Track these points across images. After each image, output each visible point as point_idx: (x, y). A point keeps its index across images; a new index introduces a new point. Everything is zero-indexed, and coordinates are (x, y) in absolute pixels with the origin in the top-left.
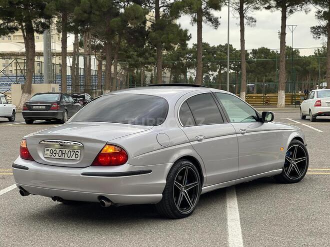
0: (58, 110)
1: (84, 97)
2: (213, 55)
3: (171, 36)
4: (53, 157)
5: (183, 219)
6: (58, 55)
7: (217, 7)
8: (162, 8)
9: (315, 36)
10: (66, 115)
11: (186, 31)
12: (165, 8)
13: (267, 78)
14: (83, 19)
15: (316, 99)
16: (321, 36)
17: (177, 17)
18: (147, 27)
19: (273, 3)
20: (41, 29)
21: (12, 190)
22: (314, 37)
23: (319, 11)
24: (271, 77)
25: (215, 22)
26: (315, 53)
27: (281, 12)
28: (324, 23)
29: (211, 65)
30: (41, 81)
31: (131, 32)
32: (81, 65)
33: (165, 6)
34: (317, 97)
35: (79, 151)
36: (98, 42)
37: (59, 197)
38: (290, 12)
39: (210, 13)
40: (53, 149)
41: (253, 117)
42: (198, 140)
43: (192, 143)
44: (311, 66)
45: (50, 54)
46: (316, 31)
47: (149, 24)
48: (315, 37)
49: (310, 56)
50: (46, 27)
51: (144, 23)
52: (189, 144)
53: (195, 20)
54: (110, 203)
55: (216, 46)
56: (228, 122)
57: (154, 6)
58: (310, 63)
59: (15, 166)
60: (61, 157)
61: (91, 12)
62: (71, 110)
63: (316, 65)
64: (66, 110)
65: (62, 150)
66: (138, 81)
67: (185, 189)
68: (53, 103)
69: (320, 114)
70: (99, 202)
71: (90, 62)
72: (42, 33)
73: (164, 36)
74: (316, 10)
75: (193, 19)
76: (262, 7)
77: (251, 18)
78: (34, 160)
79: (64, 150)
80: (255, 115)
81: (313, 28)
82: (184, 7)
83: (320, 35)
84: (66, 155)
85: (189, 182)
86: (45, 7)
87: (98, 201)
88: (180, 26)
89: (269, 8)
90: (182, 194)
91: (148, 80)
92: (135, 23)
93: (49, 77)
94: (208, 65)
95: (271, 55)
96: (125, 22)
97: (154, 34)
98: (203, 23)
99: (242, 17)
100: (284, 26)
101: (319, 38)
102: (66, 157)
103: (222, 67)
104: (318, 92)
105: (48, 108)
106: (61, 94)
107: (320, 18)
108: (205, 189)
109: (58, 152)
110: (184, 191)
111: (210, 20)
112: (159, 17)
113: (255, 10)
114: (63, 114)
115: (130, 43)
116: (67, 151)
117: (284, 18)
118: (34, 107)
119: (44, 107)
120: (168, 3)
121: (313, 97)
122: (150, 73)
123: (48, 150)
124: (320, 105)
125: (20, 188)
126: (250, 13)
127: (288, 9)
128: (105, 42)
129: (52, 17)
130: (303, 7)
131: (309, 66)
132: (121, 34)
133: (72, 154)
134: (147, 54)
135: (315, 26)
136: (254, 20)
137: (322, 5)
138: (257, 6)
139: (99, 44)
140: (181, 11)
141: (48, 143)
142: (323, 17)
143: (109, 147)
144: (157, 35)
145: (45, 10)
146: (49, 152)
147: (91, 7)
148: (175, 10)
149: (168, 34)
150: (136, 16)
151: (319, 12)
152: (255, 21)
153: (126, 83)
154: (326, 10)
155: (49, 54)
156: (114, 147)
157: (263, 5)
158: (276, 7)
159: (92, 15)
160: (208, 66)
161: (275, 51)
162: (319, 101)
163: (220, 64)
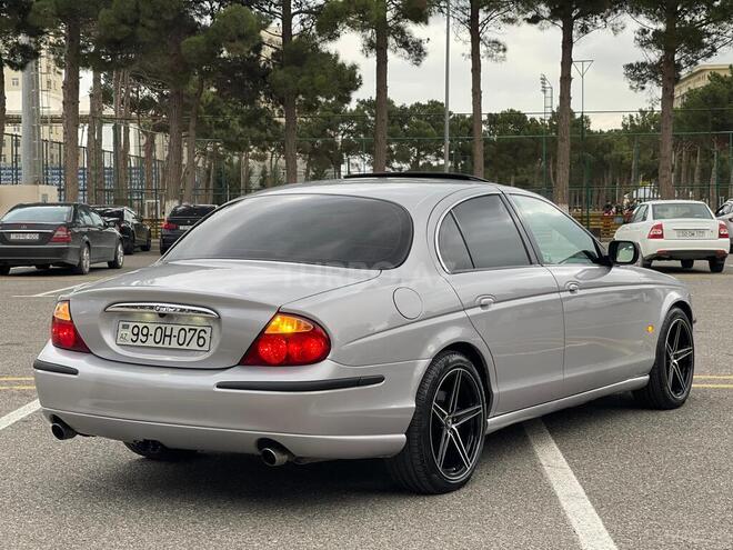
0: (68, 242)
1: (120, 214)
2: (402, 126)
3: (320, 79)
4: (138, 343)
5: (450, 495)
6: (54, 120)
7: (420, 17)
8: (297, 16)
9: (635, 84)
10: (86, 254)
11: (354, 67)
12: (304, 16)
13: (518, 178)
14: (119, 38)
15: (651, 222)
16: (647, 85)
17: (333, 36)
18: (262, 58)
19: (544, 10)
20: (19, 60)
21: (10, 426)
22: (631, 87)
23: (644, 30)
24: (526, 177)
25: (416, 50)
26: (623, 125)
27: (561, 32)
28: (654, 55)
29: (397, 148)
30: (16, 181)
31: (228, 68)
32: (108, 143)
33: (305, 12)
34: (654, 218)
35: (208, 330)
36: (145, 92)
37: (154, 442)
38: (582, 30)
39: (406, 30)
40: (141, 326)
41: (588, 254)
42: (482, 306)
43: (470, 312)
44: (613, 153)
45: (39, 119)
46: (637, 73)
47: (267, 52)
48: (634, 86)
49: (610, 132)
50: (30, 55)
51: (258, 48)
52: (461, 315)
53: (371, 45)
54: (285, 457)
55: (408, 105)
56: (540, 262)
57: (279, 10)
58: (611, 146)
59: (40, 366)
60: (160, 345)
61: (137, 21)
62: (99, 243)
63: (624, 151)
64: (87, 242)
65: (163, 326)
66: (233, 183)
67: (453, 423)
68: (57, 227)
69: (660, 256)
70: (259, 453)
71: (127, 138)
72: (21, 67)
73: (304, 78)
74: (637, 27)
75: (366, 43)
76: (520, 18)
77: (496, 42)
78: (90, 352)
79: (169, 327)
80: (592, 249)
81: (630, 66)
82: (348, 14)
83: (645, 83)
84: (174, 340)
85: (462, 405)
86: (29, 9)
87: (254, 450)
88: (337, 57)
89: (535, 20)
90: (447, 435)
91: (255, 180)
92: (238, 49)
93: (34, 169)
94: (390, 149)
95: (528, 127)
96: (215, 46)
97: (280, 75)
98: (389, 53)
99: (476, 40)
100: (567, 62)
101: (643, 88)
102: (174, 344)
103: (423, 153)
104: (656, 208)
105: (46, 238)
106: (75, 206)
107: (644, 44)
108: (495, 421)
109: (175, 333)
110: (452, 428)
111: (405, 45)
112: (292, 36)
113: (507, 25)
114: (80, 251)
115: (225, 94)
116: (177, 329)
117: (567, 44)
118: (13, 237)
119: (36, 237)
120: (311, 5)
121: (644, 219)
122: (262, 164)
123: (124, 327)
124: (661, 236)
125: (55, 419)
126: (493, 30)
127: (578, 23)
128: (161, 93)
129: (43, 33)
130: (608, 20)
131: (610, 152)
132: (205, 75)
133: (189, 335)
134: (263, 121)
135: (634, 62)
136: (502, 47)
137: (652, 15)
138: (511, 15)
139: (148, 97)
140: (341, 22)
141: (127, 310)
142: (653, 42)
143: (283, 320)
144: (288, 76)
145: (31, 15)
146: (129, 332)
147: (138, 10)
148: (328, 21)
149: (312, 74)
150: (241, 31)
151: (644, 32)
152: (505, 50)
153: (207, 185)
154: (661, 26)
155: (34, 118)
156: (296, 319)
157: (523, 13)
158: (550, 17)
159: (140, 30)
160: (390, 151)
161: (538, 118)
162: (659, 227)
163: (417, 145)
